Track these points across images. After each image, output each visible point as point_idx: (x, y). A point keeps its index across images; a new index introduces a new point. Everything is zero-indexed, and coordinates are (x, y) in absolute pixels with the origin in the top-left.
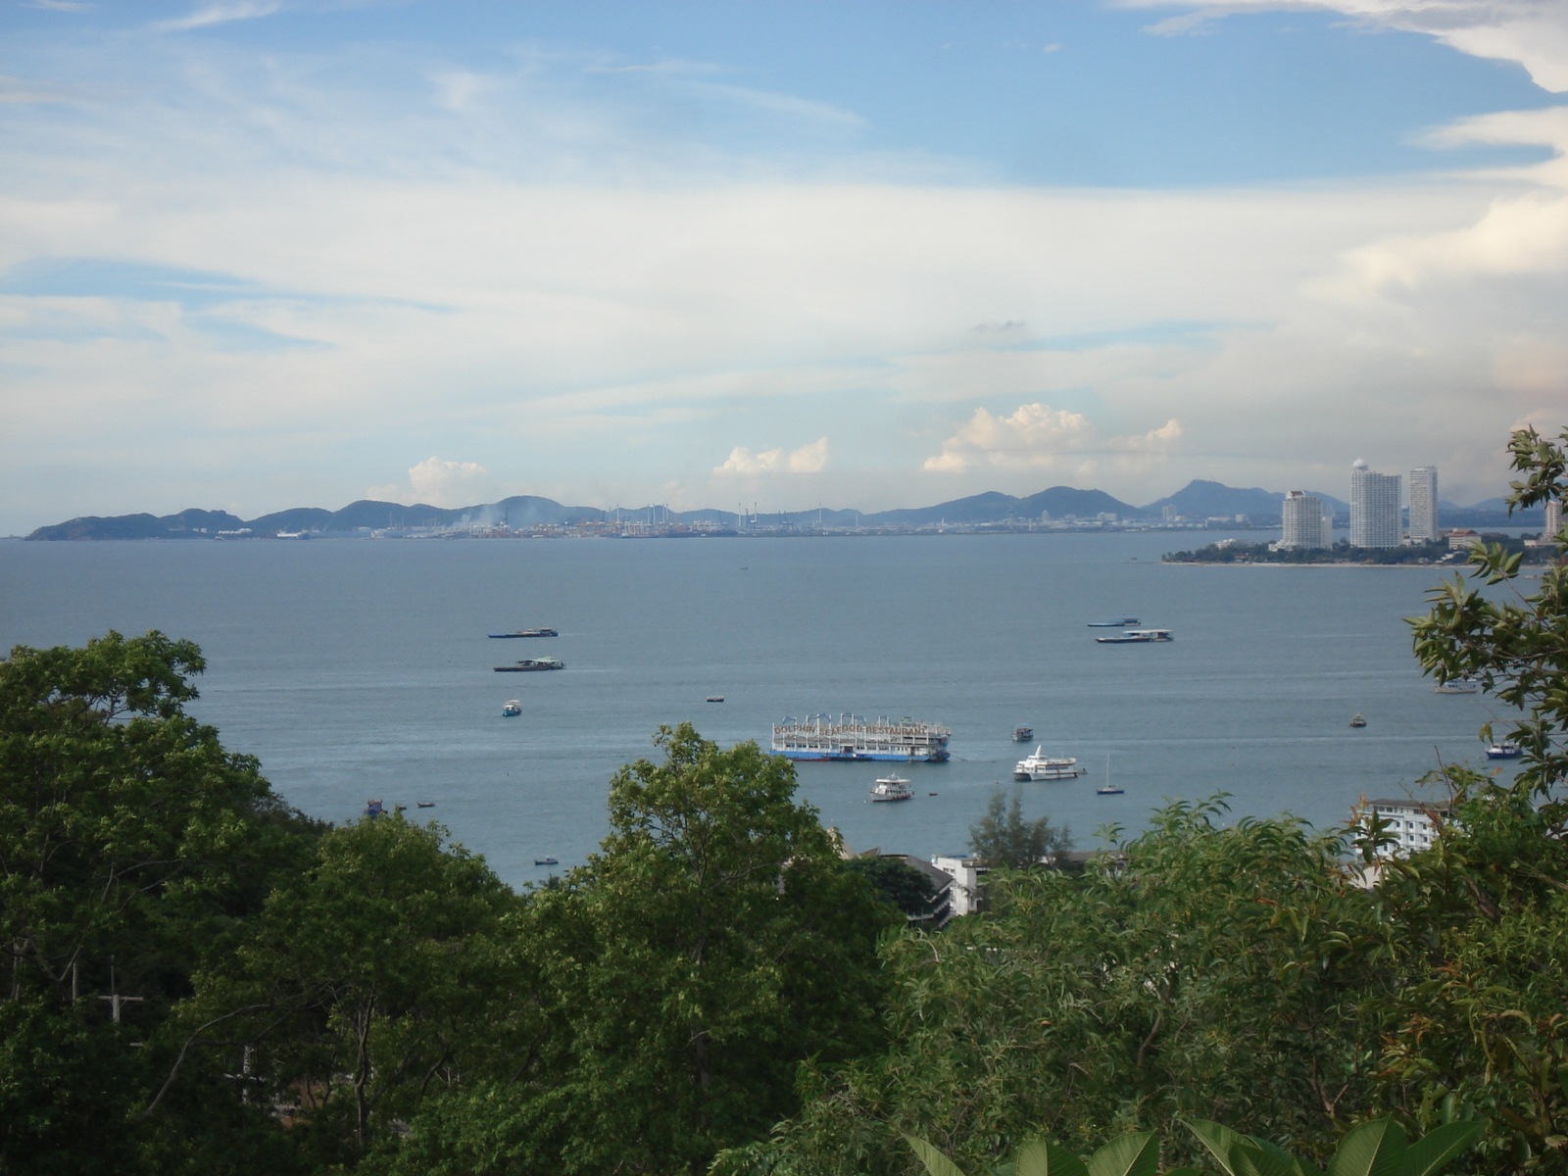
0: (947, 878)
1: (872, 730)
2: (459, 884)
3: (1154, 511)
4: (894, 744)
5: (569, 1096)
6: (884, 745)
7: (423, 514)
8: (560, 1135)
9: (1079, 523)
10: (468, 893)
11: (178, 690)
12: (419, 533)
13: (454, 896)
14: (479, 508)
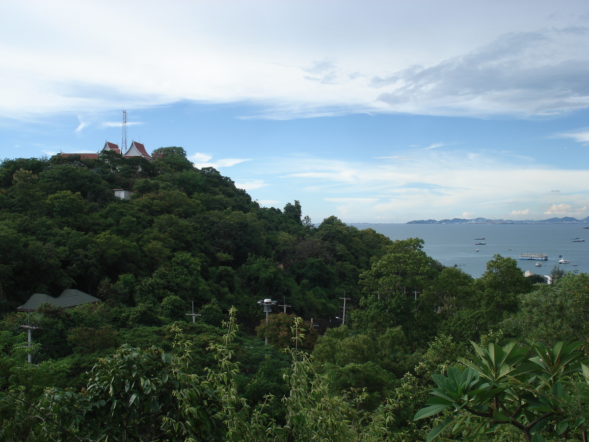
0: (547, 279)
1: (535, 255)
2: (463, 278)
3: (582, 221)
4: (539, 257)
5: (480, 312)
6: (537, 257)
7: (464, 220)
8: (479, 318)
9: (570, 223)
10: (465, 279)
11: (420, 247)
12: (464, 223)
13: (462, 280)
14: (472, 220)
